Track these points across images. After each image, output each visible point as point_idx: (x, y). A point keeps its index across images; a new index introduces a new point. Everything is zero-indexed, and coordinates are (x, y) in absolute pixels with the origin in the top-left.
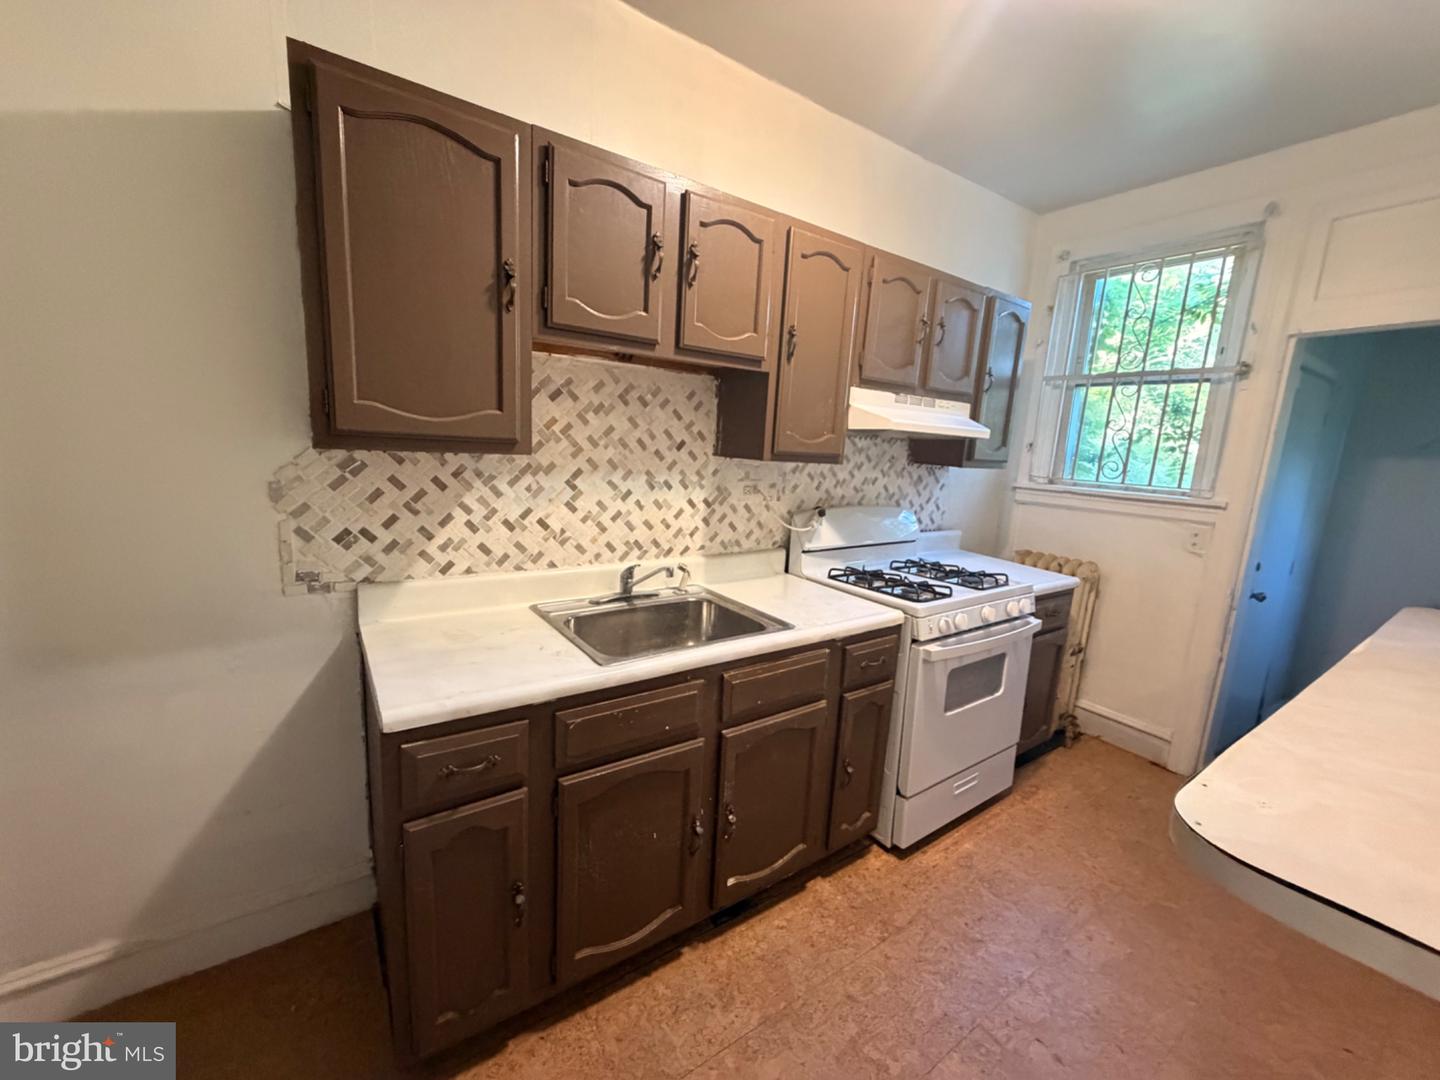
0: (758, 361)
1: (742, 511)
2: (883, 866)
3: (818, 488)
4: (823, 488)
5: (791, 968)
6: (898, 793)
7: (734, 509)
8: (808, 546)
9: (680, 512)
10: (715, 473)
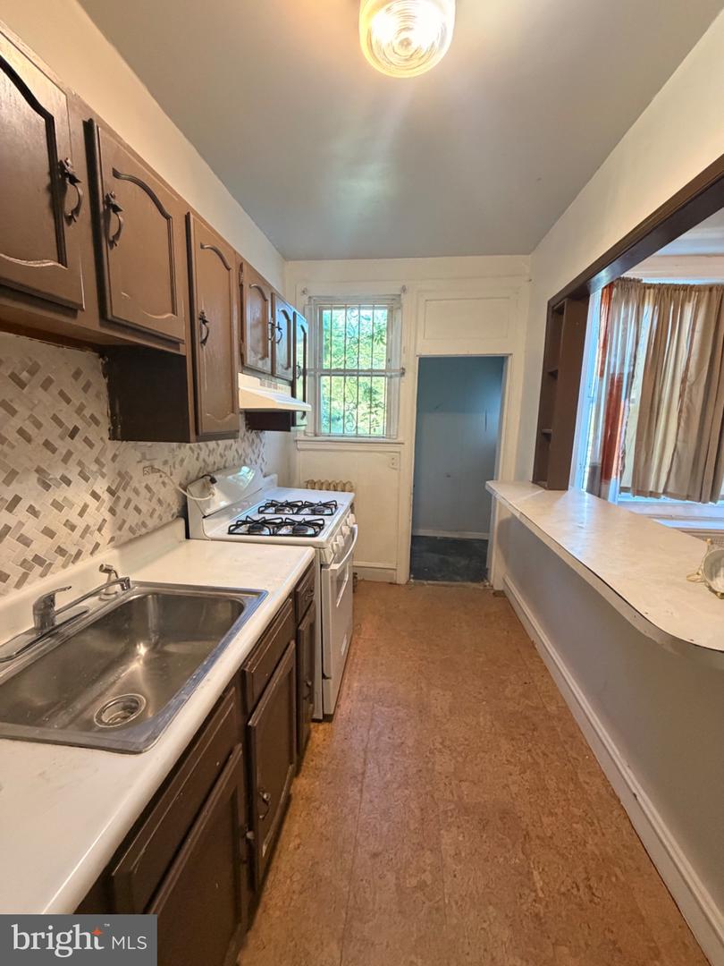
0: (175, 343)
1: (144, 492)
2: (325, 735)
3: (197, 459)
4: (201, 459)
5: (327, 874)
6: (324, 677)
7: (136, 492)
8: (208, 512)
9: (85, 507)
10: (114, 458)
